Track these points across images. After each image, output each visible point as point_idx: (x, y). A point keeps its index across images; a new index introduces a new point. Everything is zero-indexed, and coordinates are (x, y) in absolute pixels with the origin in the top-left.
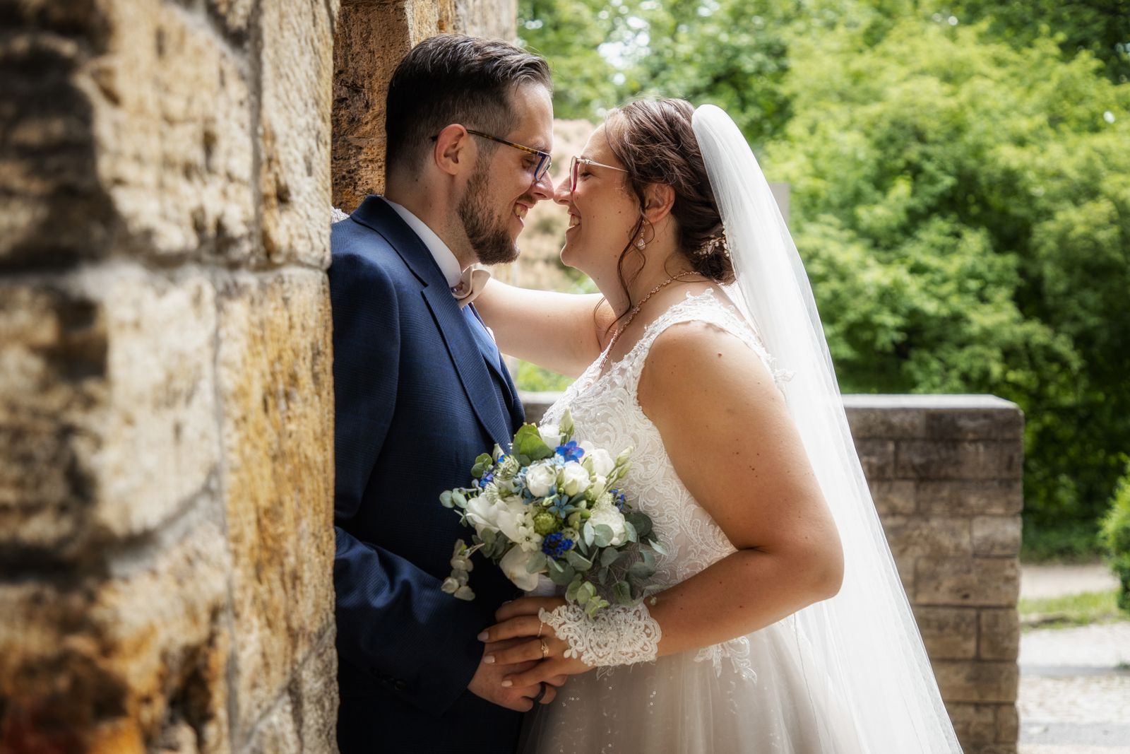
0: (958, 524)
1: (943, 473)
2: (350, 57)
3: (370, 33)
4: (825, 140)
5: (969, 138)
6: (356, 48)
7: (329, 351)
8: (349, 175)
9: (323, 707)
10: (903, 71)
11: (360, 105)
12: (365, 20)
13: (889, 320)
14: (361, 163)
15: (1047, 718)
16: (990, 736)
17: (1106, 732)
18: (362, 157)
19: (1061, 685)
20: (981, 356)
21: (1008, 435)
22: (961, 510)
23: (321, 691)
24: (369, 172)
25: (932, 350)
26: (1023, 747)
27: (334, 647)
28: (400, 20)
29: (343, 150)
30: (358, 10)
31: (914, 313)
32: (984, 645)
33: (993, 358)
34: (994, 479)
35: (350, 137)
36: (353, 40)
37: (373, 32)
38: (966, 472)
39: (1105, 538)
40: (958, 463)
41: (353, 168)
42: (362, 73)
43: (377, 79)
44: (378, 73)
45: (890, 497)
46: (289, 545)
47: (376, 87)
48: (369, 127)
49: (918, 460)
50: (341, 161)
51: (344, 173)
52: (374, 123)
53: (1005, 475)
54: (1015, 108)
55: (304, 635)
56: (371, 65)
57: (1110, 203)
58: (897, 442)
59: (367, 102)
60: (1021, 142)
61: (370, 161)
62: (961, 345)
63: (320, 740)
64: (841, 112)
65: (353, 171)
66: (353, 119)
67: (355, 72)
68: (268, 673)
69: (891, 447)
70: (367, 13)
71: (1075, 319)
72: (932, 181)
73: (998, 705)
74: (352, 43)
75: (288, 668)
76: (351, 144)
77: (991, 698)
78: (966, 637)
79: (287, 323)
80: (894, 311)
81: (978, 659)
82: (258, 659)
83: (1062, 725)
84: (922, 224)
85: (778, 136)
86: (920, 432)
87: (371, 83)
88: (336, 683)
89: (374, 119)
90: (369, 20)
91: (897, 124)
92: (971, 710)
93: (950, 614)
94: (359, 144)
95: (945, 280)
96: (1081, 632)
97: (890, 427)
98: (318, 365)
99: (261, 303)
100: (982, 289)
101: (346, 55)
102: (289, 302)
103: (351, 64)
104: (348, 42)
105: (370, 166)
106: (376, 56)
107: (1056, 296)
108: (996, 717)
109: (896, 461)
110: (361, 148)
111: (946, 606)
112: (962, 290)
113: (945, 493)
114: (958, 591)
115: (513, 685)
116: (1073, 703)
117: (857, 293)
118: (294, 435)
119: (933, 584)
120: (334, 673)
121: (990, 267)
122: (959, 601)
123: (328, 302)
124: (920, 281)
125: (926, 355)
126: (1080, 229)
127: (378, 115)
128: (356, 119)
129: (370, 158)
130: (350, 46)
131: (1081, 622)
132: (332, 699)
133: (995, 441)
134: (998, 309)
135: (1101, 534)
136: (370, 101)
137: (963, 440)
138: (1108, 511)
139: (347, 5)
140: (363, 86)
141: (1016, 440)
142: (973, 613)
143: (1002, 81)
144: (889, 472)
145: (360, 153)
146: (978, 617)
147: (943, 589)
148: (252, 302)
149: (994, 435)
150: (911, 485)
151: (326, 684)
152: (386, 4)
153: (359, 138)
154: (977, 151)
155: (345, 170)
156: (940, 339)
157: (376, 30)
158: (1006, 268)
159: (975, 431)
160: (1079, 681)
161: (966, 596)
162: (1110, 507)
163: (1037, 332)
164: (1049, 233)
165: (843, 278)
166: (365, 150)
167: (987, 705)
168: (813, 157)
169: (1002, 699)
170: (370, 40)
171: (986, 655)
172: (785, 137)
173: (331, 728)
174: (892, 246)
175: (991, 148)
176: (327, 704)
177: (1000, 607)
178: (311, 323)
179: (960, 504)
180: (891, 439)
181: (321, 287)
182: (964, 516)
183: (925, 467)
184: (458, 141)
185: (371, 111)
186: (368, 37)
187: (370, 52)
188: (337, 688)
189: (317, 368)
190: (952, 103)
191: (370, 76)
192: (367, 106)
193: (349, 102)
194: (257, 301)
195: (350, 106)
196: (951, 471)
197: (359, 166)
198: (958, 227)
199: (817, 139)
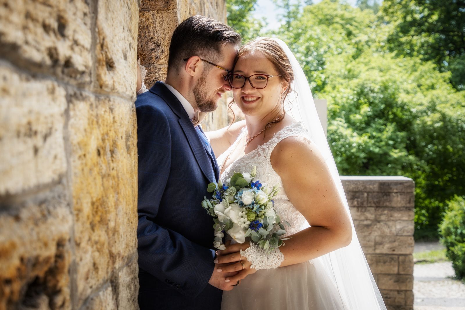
0: (391, 223)
1: (385, 204)
2: (155, 32)
3: (163, 22)
4: (338, 91)
5: (390, 91)
6: (158, 28)
7: (136, 136)
8: (156, 80)
9: (130, 288)
10: (367, 68)
11: (160, 51)
12: (161, 16)
13: (361, 155)
14: (160, 75)
15: (422, 296)
16: (403, 303)
17: (445, 301)
18: (161, 72)
19: (426, 284)
21: (409, 191)
22: (392, 218)
23: (129, 281)
24: (164, 78)
25: (377, 166)
26: (415, 307)
27: (137, 263)
28: (175, 17)
29: (154, 69)
30: (158, 12)
31: (371, 152)
32: (401, 268)
33: (398, 168)
34: (404, 207)
35: (156, 64)
36: (156, 25)
37: (164, 21)
38: (393, 204)
39: (441, 231)
40: (390, 201)
41: (157, 77)
42: (160, 38)
43: (166, 41)
44: (166, 38)
45: (365, 213)
46: (111, 216)
47: (166, 44)
48: (163, 60)
49: (375, 200)
50: (153, 74)
51: (154, 79)
52: (165, 58)
53: (408, 205)
54: (405, 81)
55: (119, 257)
56: (164, 35)
57: (440, 114)
58: (368, 193)
59: (163, 50)
60: (408, 93)
61: (164, 74)
62: (387, 164)
63: (129, 303)
64: (344, 82)
65: (157, 78)
66: (157, 57)
67: (158, 38)
68: (97, 272)
69: (366, 195)
70: (162, 14)
72: (377, 106)
73: (406, 291)
74: (156, 26)
75: (110, 270)
76: (156, 67)
77: (403, 288)
78: (394, 266)
79: (112, 120)
80: (363, 152)
81: (398, 274)
82: (91, 265)
83: (428, 298)
84: (373, 121)
85: (322, 91)
86: (377, 190)
87: (164, 42)
88: (138, 279)
89: (165, 57)
90: (163, 17)
92: (396, 293)
93: (388, 258)
94: (160, 67)
95: (382, 141)
96: (431, 265)
97: (365, 188)
98: (129, 141)
99: (97, 107)
100: (394, 144)
101: (154, 31)
102: (114, 111)
103: (156, 35)
104: (155, 26)
105: (164, 76)
106: (166, 31)
107: (421, 147)
108: (405, 295)
109: (368, 200)
110: (160, 69)
111: (386, 255)
112: (387, 144)
113: (386, 212)
114: (391, 248)
115: (230, 281)
116: (431, 291)
118: (115, 168)
119: (381, 246)
120: (137, 275)
122: (391, 252)
123: (135, 116)
124: (373, 141)
125: (374, 167)
126: (429, 123)
127: (167, 55)
128: (158, 57)
129: (164, 73)
130: (155, 27)
131: (432, 262)
132: (136, 286)
133: (404, 193)
135: (439, 230)
136: (164, 50)
137: (392, 192)
138: (442, 221)
139: (154, 10)
140: (161, 44)
141: (412, 192)
142: (396, 257)
143: (401, 72)
144: (365, 204)
145: (160, 71)
146: (398, 258)
147: (385, 248)
148: (91, 105)
149: (403, 190)
150: (373, 209)
151: (132, 279)
152: (169, 10)
153: (160, 65)
154: (392, 95)
155: (154, 77)
156: (380, 162)
157: (165, 20)
158: (403, 137)
159: (396, 189)
160: (432, 282)
161: (394, 250)
162: (442, 220)
166: (162, 70)
167: (402, 291)
168: (334, 98)
169: (408, 289)
170: (163, 25)
171: (401, 272)
172: (325, 92)
173: (135, 298)
174: (363, 130)
175: (397, 94)
176: (133, 287)
177: (406, 255)
178: (126, 122)
179: (391, 216)
180: (365, 192)
181: (132, 109)
182: (393, 220)
183: (378, 202)
184: (197, 62)
185: (164, 54)
186: (162, 24)
187: (163, 30)
188: (138, 281)
189: (129, 143)
190: (384, 79)
191: (163, 40)
192: (163, 52)
193: (155, 50)
194: (94, 106)
195: (156, 52)
196: (388, 204)
197: (160, 76)
198: (385, 122)
199: (335, 91)
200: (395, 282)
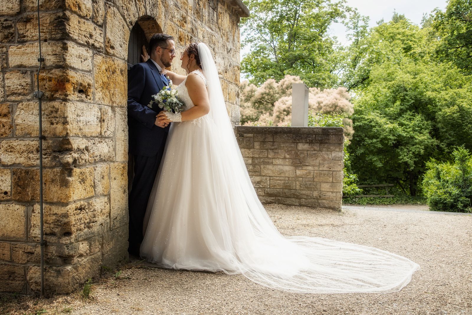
0: (329, 153)
1: (325, 142)
5: (419, 90)
13: (391, 137)
16: (335, 199)
20: (418, 148)
22: (329, 150)
25: (405, 146)
31: (399, 136)
32: (334, 179)
33: (422, 148)
34: (337, 143)
38: (330, 141)
40: (328, 139)
45: (314, 147)
49: (320, 139)
53: (339, 142)
57: (457, 107)
58: (315, 135)
62: (413, 145)
64: (384, 84)
69: (314, 136)
71: (448, 139)
72: (408, 101)
78: (330, 177)
80: (394, 135)
81: (332, 182)
84: (405, 113)
86: (321, 133)
91: (399, 86)
92: (331, 193)
93: (326, 172)
95: (410, 128)
97: (314, 132)
100: (420, 130)
107: (443, 132)
108: (336, 195)
109: (315, 139)
111: (326, 171)
112: (414, 130)
113: (326, 146)
114: (328, 167)
115: (160, 122)
117: (384, 130)
119: (323, 166)
121: (423, 125)
122: (329, 170)
124: (402, 127)
126: (448, 114)
133: (337, 135)
134: (424, 135)
137: (330, 135)
142: (332, 172)
144: (314, 141)
147: (325, 167)
149: (337, 133)
150: (318, 144)
154: (421, 93)
156: (407, 143)
158: (428, 125)
159: (332, 133)
163: (435, 141)
164: (440, 115)
165: (380, 126)
167: (334, 192)
168: (374, 95)
169: (338, 191)
171: (334, 181)
174: (395, 119)
175: (425, 92)
177: (338, 171)
178: (121, 66)
183: (321, 140)
184: (159, 49)
189: (123, 73)
190: (414, 81)
194: (105, 57)
196: (327, 141)
198: (414, 113)
200: (330, 186)
